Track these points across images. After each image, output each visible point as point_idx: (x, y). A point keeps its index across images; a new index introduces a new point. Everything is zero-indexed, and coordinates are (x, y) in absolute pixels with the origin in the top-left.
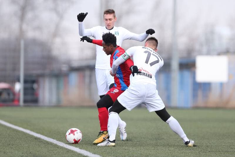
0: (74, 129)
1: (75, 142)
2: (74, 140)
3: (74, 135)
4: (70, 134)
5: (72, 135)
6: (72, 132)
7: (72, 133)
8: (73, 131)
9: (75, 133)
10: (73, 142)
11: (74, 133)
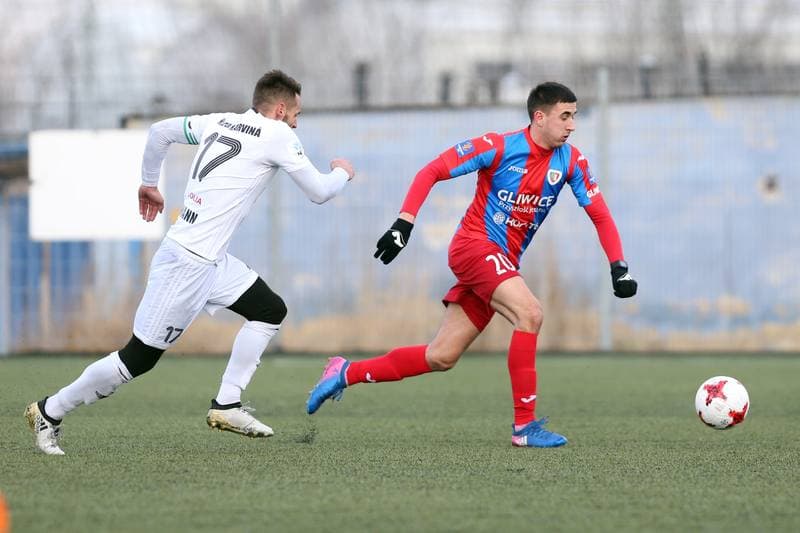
0: (713, 381)
1: (735, 419)
2: (731, 413)
3: (724, 398)
4: (708, 402)
5: (716, 401)
6: (715, 391)
7: (715, 396)
8: (715, 387)
9: (725, 390)
10: (731, 420)
11: (722, 394)
